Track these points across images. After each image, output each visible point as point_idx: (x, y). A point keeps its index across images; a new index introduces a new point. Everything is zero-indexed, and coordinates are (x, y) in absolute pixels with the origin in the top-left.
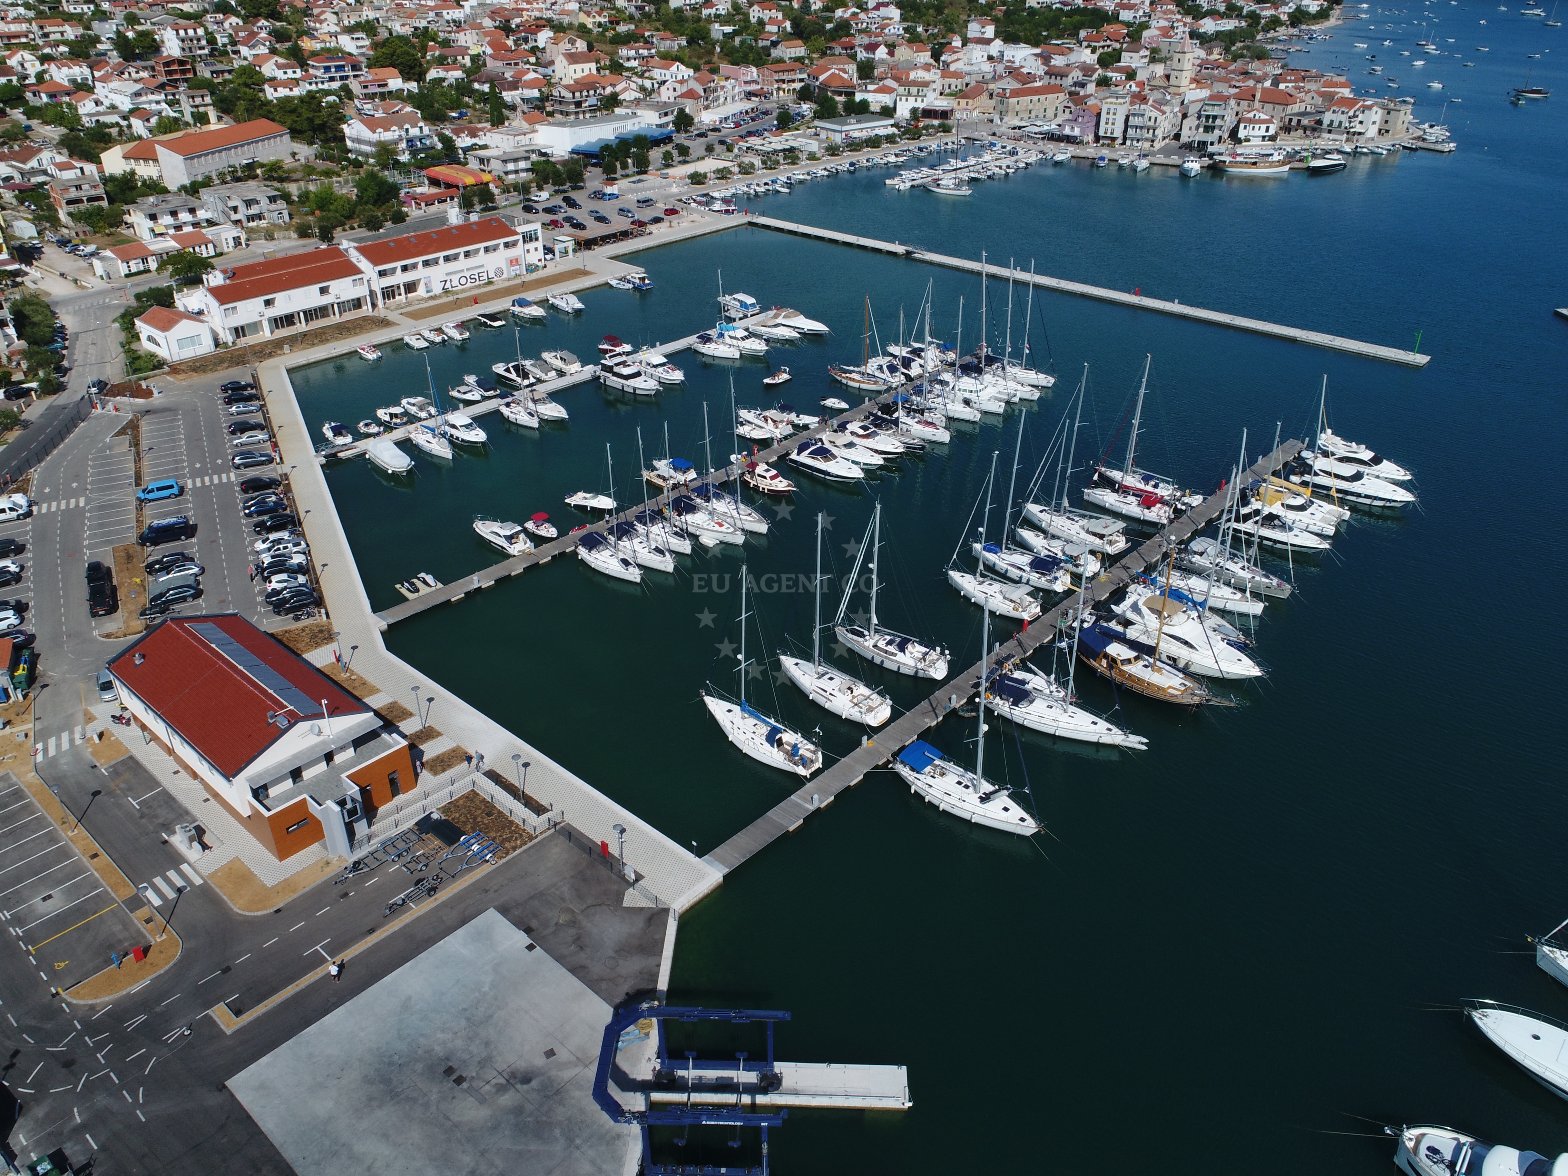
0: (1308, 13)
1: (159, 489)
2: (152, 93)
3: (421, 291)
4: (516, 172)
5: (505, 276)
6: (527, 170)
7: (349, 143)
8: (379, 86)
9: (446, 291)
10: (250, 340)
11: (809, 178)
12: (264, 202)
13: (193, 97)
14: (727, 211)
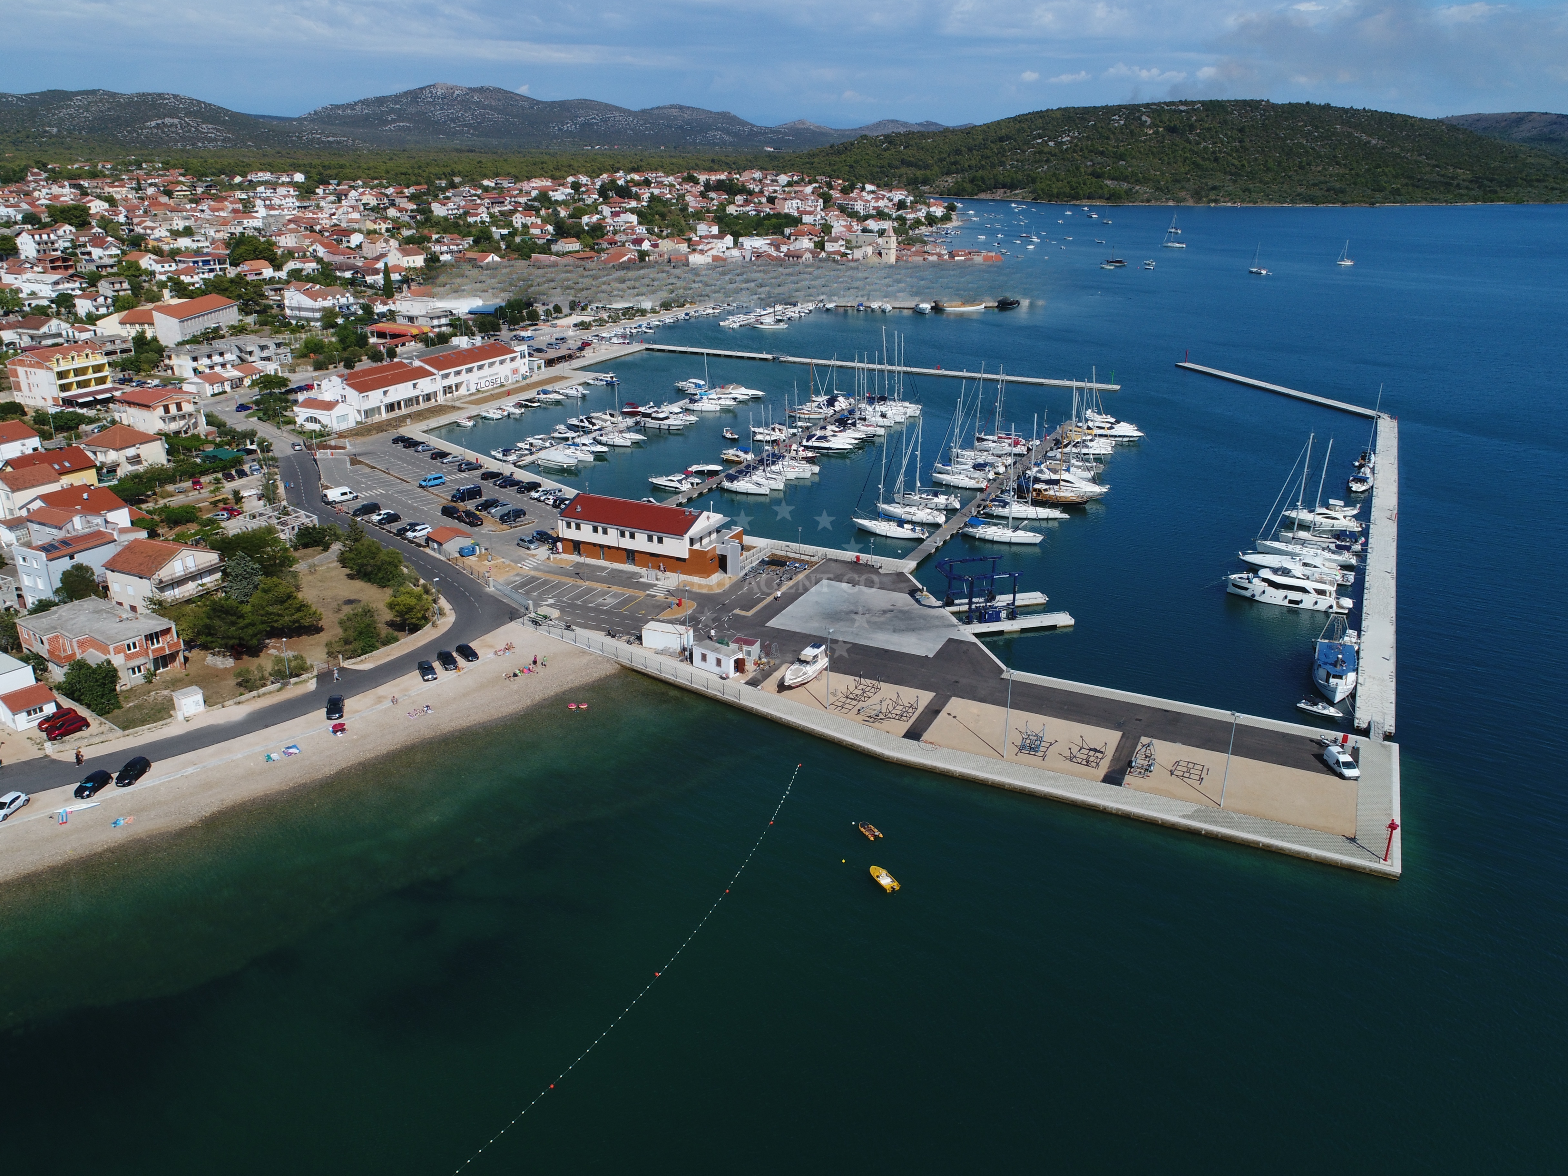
0: (936, 217)
1: (435, 479)
2: (68, 282)
3: (463, 391)
4: (440, 326)
5: (510, 381)
6: (447, 325)
7: (288, 312)
8: (256, 274)
9: (478, 391)
10: (376, 418)
11: (661, 324)
12: (272, 347)
13: (113, 284)
14: (624, 343)
